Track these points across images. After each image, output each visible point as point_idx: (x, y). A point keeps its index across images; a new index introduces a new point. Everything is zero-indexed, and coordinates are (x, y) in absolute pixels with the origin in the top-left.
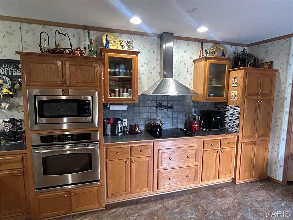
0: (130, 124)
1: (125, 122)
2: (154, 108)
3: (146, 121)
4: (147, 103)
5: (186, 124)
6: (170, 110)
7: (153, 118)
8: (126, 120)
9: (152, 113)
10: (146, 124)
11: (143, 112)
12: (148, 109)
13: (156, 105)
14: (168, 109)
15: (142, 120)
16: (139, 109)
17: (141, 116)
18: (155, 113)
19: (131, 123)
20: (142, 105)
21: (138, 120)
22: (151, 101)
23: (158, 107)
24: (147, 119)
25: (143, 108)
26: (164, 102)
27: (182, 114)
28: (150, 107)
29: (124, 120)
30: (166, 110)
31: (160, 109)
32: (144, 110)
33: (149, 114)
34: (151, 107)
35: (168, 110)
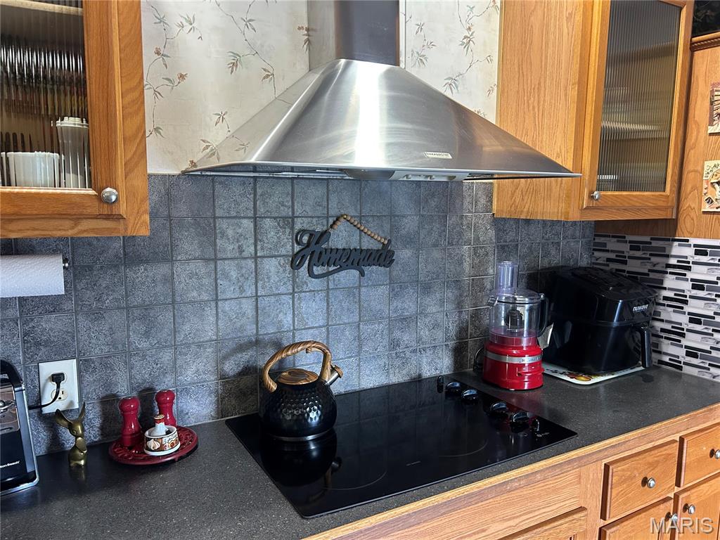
0: (102, 393)
1: (58, 378)
2: (274, 268)
3: (225, 358)
4: (230, 232)
5: (459, 352)
6: (374, 271)
7: (271, 330)
8: (68, 367)
9: (263, 303)
10: (223, 377)
11: (205, 297)
12: (234, 274)
13: (289, 248)
14: (367, 270)
15: (197, 355)
16: (170, 280)
17: (187, 327)
18: (288, 299)
19: (108, 385)
20: (189, 245)
21: (166, 356)
22: (255, 219)
23: (303, 257)
24: (231, 345)
25: (200, 267)
26: (341, 225)
27: (438, 295)
28: (251, 263)
29: (47, 369)
30: (348, 276)
31: (317, 270)
32: (206, 281)
33: (248, 306)
34: (256, 257)
35: (362, 274)
